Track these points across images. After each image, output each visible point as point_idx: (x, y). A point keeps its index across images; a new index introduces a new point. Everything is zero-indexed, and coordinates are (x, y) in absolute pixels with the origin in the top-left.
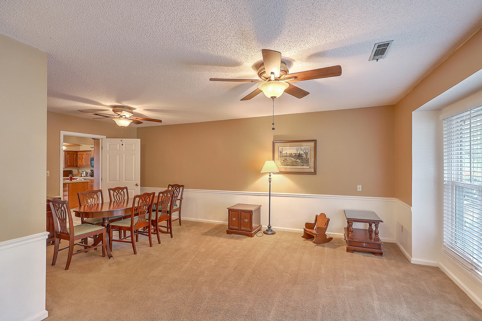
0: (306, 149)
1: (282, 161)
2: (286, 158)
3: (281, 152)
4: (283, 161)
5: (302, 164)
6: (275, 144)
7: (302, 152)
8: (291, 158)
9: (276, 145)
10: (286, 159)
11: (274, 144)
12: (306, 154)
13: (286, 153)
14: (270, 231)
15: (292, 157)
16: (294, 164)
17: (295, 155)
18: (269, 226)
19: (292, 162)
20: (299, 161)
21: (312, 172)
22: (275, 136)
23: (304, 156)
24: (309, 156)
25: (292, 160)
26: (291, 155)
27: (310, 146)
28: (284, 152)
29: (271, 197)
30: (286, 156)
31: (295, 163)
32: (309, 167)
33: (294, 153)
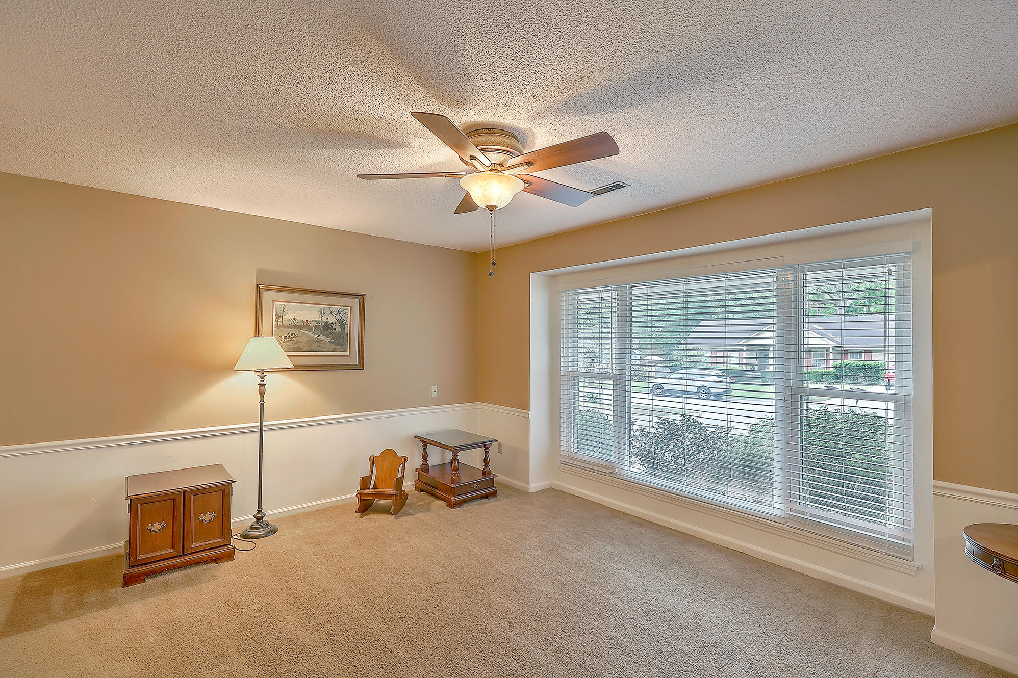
0: (342, 313)
1: (283, 337)
2: (293, 331)
3: (279, 316)
4: (285, 338)
5: (333, 346)
6: (262, 292)
7: (332, 320)
8: (307, 333)
9: (267, 296)
10: (292, 334)
11: (258, 291)
12: (342, 323)
13: (294, 319)
14: (265, 526)
15: (310, 329)
16: (314, 346)
17: (315, 324)
18: (258, 513)
19: (309, 341)
20: (326, 339)
21: (355, 365)
22: (260, 273)
23: (338, 329)
24: (347, 330)
25: (309, 336)
26: (305, 325)
27: (351, 307)
28: (288, 316)
29: (264, 433)
30: (295, 327)
31: (317, 344)
32: (347, 354)
33: (313, 321)
